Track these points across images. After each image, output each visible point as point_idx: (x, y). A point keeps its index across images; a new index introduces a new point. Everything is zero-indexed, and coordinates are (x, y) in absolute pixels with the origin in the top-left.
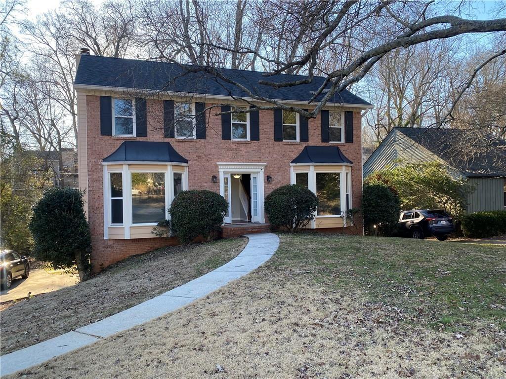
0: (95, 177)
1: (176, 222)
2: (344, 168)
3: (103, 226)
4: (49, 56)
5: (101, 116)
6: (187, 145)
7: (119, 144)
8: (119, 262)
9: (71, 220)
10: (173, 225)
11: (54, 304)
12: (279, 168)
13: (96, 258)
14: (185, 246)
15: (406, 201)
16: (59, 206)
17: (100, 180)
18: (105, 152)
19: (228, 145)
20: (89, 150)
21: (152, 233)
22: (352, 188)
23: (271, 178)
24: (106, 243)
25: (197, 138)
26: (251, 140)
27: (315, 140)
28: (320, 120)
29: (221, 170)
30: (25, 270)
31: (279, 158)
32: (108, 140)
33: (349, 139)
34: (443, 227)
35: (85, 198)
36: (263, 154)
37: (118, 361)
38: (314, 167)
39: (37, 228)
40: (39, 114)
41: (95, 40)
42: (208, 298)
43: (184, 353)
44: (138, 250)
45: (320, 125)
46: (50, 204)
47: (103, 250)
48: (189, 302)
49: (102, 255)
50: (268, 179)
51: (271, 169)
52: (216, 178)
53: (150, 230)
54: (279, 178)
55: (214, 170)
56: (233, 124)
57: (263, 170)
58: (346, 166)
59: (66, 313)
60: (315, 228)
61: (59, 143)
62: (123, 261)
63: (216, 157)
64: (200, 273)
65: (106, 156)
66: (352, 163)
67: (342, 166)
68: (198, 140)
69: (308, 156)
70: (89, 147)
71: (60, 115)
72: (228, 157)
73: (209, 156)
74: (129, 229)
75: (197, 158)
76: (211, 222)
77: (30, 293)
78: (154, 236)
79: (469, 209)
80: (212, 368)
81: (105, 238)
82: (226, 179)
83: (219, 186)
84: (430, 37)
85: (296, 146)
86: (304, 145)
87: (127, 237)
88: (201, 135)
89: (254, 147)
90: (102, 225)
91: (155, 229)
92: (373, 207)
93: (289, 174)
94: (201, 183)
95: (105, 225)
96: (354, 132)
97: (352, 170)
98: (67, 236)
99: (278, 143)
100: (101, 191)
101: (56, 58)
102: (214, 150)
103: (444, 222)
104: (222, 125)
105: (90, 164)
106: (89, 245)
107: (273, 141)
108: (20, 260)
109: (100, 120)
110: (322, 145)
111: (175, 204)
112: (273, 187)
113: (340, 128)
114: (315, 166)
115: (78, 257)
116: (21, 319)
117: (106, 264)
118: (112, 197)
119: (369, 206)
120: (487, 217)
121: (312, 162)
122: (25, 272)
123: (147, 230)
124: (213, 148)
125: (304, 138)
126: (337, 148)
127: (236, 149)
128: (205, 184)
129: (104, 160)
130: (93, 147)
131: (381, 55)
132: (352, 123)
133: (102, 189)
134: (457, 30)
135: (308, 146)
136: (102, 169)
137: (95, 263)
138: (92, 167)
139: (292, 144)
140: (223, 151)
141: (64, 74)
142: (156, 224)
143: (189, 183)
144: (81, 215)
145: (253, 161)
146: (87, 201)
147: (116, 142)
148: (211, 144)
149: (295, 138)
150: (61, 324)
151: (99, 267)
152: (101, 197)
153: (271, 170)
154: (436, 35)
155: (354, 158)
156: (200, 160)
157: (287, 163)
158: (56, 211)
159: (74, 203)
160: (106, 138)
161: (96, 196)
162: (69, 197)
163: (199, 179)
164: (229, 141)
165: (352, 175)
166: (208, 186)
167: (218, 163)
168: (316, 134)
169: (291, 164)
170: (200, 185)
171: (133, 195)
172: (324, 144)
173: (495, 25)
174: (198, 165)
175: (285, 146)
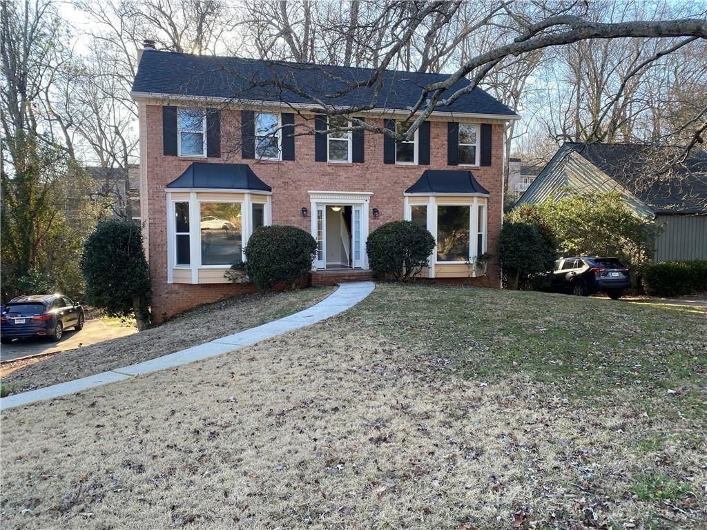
0: (156, 207)
1: (251, 265)
2: (475, 199)
3: (166, 268)
4: (111, 40)
5: (164, 132)
6: (271, 168)
7: (186, 166)
8: (185, 311)
9: (127, 259)
10: (249, 269)
11: (101, 351)
12: (389, 199)
13: (157, 305)
14: (263, 295)
15: (571, 245)
16: (113, 242)
17: (163, 211)
18: (169, 176)
19: (322, 169)
20: (150, 174)
21: (225, 277)
22: (488, 226)
23: (378, 211)
24: (170, 288)
25: (283, 159)
26: (353, 162)
27: (439, 162)
28: (447, 135)
29: (314, 201)
30: (79, 319)
31: (389, 185)
32: (173, 161)
33: (486, 160)
34: (614, 281)
35: (145, 232)
36: (368, 180)
37: (143, 392)
38: (434, 198)
39: (88, 267)
40: (99, 119)
41: (170, 18)
42: (256, 345)
43: (206, 388)
44: (209, 297)
45: (447, 143)
46: (102, 240)
47: (167, 296)
48: (236, 348)
49: (164, 302)
50: (375, 213)
51: (379, 200)
52: (306, 211)
53: (222, 274)
54: (390, 212)
55: (305, 201)
56: (330, 140)
57: (369, 201)
58: (479, 197)
59: (111, 358)
60: (433, 277)
61: (125, 158)
62: (190, 310)
63: (307, 183)
64: (263, 322)
65: (170, 181)
66: (488, 193)
67: (473, 197)
68: (284, 162)
69: (428, 183)
70: (150, 170)
71: (127, 119)
72: (322, 184)
73: (298, 183)
74: (197, 272)
75: (283, 185)
76: (295, 265)
77: (81, 344)
78: (226, 281)
79: (655, 257)
80: (225, 398)
81: (169, 282)
82: (320, 212)
83: (310, 221)
84: (544, 43)
85: (412, 169)
86: (424, 168)
87: (195, 282)
88: (289, 154)
89: (357, 172)
90: (165, 265)
91: (228, 273)
92: (511, 252)
93: (403, 206)
94: (287, 216)
95: (168, 266)
96: (493, 152)
97: (488, 202)
98: (122, 278)
99: (388, 166)
100: (164, 224)
101: (120, 43)
102: (305, 175)
103: (617, 275)
104: (316, 142)
105: (151, 191)
106: (149, 289)
107: (382, 162)
108: (72, 307)
109: (162, 136)
110: (448, 169)
111: (252, 242)
112: (380, 223)
113: (475, 147)
114: (436, 197)
115: (136, 303)
116: (65, 364)
117: (170, 314)
118: (178, 231)
119: (506, 250)
120: (677, 269)
121: (432, 191)
122: (79, 322)
123: (218, 273)
124: (303, 172)
125: (425, 159)
126: (469, 174)
127: (333, 173)
128: (293, 218)
129: (168, 186)
130: (154, 169)
131: (495, 61)
132: (491, 140)
133: (165, 221)
134: (577, 35)
135: (429, 170)
136: (165, 198)
137: (157, 312)
138: (154, 194)
139: (407, 168)
140: (316, 176)
141: (131, 65)
142: (229, 266)
143: (273, 216)
144: (139, 253)
145: (355, 189)
146: (147, 236)
147: (182, 163)
148: (300, 166)
149: (412, 160)
150: (102, 367)
151: (162, 316)
152: (164, 232)
153: (379, 202)
154: (551, 41)
155: (492, 187)
156: (286, 187)
157: (400, 193)
158: (109, 247)
159: (131, 239)
160: (170, 158)
161: (158, 231)
162: (125, 231)
163: (285, 212)
164: (325, 163)
165: (488, 209)
166: (295, 222)
167: (309, 192)
168: (440, 155)
169: (405, 194)
170: (285, 218)
171: (202, 229)
172: (451, 168)
173: (620, 30)
174: (284, 194)
175: (399, 171)
